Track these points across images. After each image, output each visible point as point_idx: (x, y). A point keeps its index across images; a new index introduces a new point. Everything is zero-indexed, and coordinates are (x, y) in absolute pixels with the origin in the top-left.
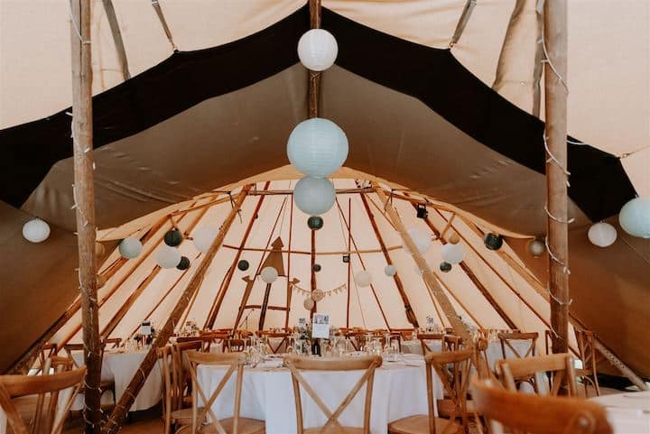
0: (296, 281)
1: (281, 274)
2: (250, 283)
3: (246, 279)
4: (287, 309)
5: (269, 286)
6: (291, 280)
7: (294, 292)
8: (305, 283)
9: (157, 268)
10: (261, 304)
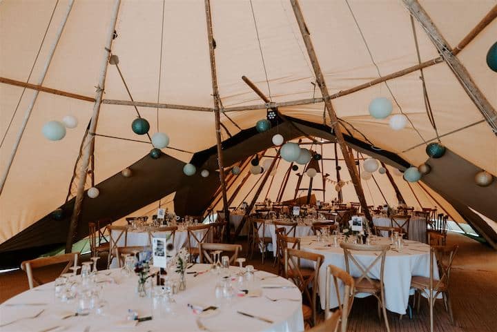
0: (327, 175)
1: (319, 171)
2: (301, 177)
3: (298, 174)
4: (324, 190)
5: (312, 179)
6: (325, 174)
7: (327, 181)
8: (333, 177)
9: (249, 174)
10: (308, 188)
